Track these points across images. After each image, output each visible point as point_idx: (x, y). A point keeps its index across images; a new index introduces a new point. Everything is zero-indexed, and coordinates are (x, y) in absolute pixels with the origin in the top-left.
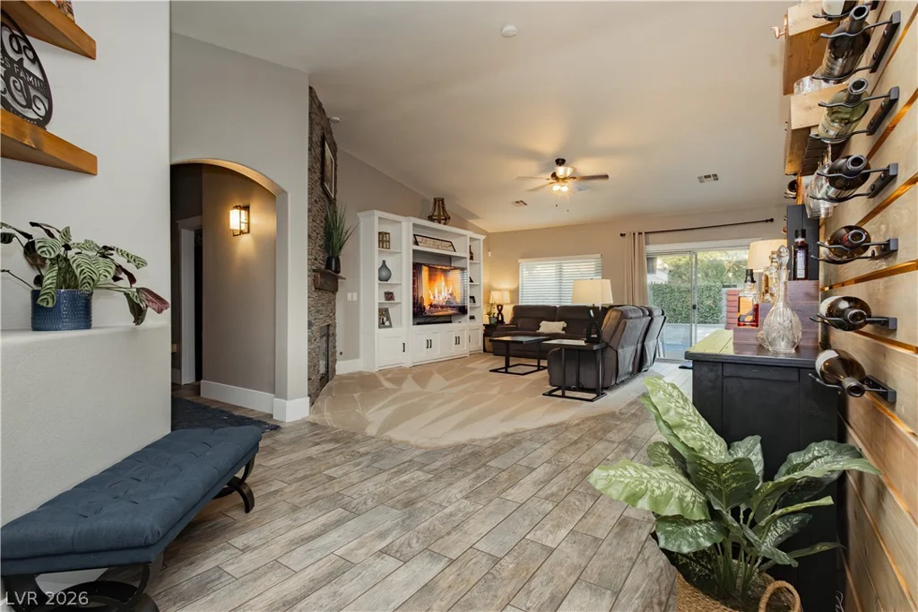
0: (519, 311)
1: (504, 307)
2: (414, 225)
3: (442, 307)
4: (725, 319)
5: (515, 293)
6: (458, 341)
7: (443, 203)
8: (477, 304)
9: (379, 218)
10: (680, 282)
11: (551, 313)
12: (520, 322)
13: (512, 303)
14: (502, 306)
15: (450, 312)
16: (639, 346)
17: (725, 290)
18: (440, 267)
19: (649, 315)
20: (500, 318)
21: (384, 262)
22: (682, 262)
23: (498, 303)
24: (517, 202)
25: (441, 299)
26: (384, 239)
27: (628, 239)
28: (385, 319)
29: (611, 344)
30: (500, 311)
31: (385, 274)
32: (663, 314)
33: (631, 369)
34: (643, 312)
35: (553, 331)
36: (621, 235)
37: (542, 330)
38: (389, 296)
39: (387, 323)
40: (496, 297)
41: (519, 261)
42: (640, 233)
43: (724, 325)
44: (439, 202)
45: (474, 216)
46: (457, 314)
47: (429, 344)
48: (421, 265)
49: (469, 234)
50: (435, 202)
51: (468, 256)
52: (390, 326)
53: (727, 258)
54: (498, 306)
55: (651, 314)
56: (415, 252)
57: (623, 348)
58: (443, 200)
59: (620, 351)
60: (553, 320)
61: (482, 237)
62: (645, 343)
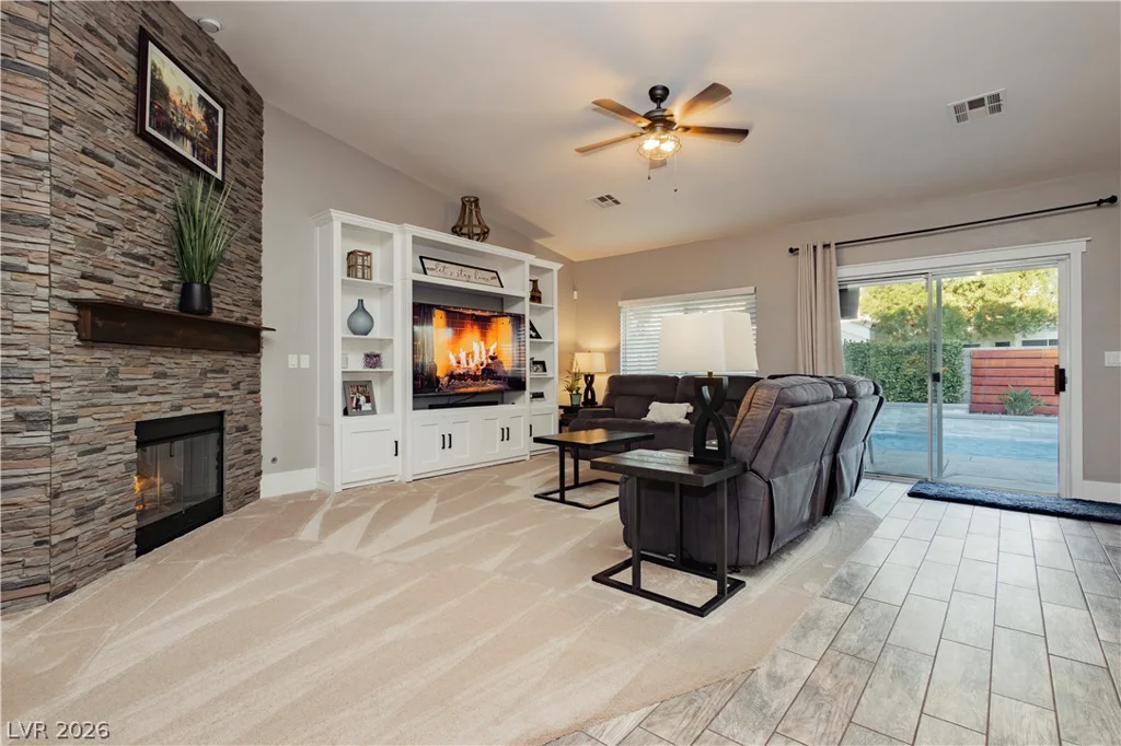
0: (619, 384)
1: (596, 378)
2: (416, 240)
3: (475, 378)
4: (967, 396)
5: (614, 355)
6: (506, 434)
7: (477, 206)
8: (549, 374)
9: (344, 225)
10: (891, 339)
11: (668, 388)
12: (619, 404)
13: (607, 372)
14: (592, 377)
15: (491, 386)
16: (826, 461)
17: (967, 351)
18: (470, 312)
19: (848, 396)
20: (590, 397)
21: (361, 301)
22: (892, 312)
23: (587, 371)
24: (602, 199)
25: (472, 365)
26: (356, 263)
27: (804, 259)
28: (362, 399)
29: (755, 466)
30: (589, 387)
31: (360, 322)
32: (876, 392)
33: (806, 516)
34: (835, 391)
35: (669, 420)
36: (791, 250)
37: (650, 417)
38: (373, 360)
39: (366, 407)
40: (583, 363)
41: (620, 304)
42: (826, 246)
43: (967, 405)
44: (470, 205)
45: (544, 234)
46: (506, 390)
47: (447, 442)
48: (431, 307)
49: (530, 259)
50: (464, 204)
51: (527, 295)
52: (373, 411)
53: (965, 304)
54: (586, 377)
55: (852, 393)
56: (417, 285)
57: (785, 472)
58: (476, 200)
59: (777, 482)
60: (671, 401)
61: (556, 267)
62: (840, 455)
